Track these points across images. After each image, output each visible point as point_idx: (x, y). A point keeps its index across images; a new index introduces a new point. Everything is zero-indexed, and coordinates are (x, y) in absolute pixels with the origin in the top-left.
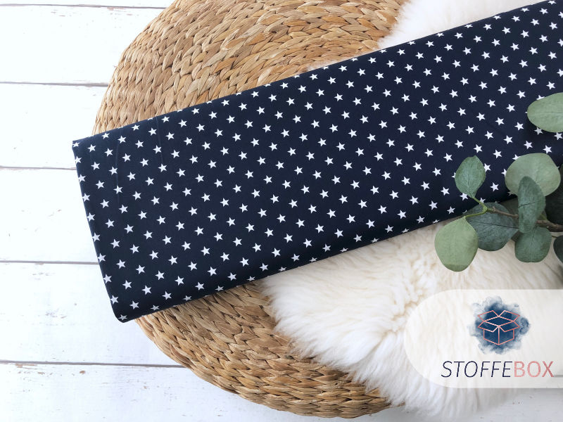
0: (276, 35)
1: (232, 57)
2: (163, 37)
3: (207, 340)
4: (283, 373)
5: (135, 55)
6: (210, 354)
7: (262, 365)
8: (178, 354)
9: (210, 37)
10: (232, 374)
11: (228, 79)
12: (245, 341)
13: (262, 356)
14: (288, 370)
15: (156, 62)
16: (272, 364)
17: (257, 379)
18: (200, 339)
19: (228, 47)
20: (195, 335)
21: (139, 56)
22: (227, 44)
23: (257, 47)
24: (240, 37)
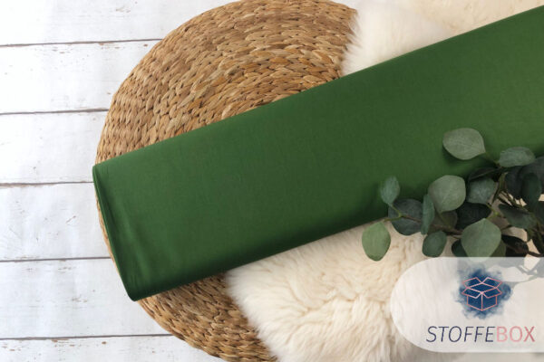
0: (233, 77)
1: (200, 98)
2: (144, 84)
4: (251, 343)
5: (124, 99)
6: (197, 331)
7: (236, 338)
10: (215, 345)
11: (198, 115)
12: (222, 321)
13: (236, 331)
15: (140, 105)
16: (243, 337)
17: (233, 348)
18: (190, 321)
19: (196, 90)
21: (127, 101)
22: (195, 87)
23: (219, 88)
24: (205, 81)
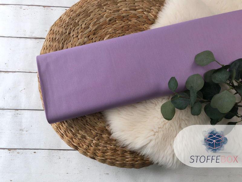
2: (67, 22)
3: (84, 139)
4: (113, 151)
8: (73, 145)
9: (85, 23)
14: (115, 150)
18: (82, 139)
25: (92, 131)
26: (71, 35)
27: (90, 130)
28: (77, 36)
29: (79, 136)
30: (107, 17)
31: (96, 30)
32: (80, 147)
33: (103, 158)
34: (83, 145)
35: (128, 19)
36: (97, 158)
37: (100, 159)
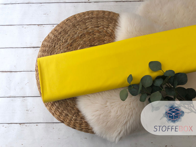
0: (82, 36)
1: (71, 43)
2: (53, 38)
3: (67, 116)
5: (46, 43)
6: (68, 120)
7: (81, 122)
8: (60, 120)
9: (65, 38)
10: (74, 125)
12: (77, 116)
13: (81, 120)
15: (51, 45)
16: (83, 122)
17: (80, 125)
18: (66, 116)
19: (70, 40)
20: (64, 115)
21: (47, 44)
22: (69, 40)
23: (77, 40)
24: (73, 38)
25: (72, 111)
26: (56, 47)
27: (71, 110)
28: (60, 48)
29: (64, 114)
30: (79, 33)
31: (72, 43)
32: (65, 121)
33: (80, 128)
34: (66, 120)
35: (93, 34)
36: (76, 128)
37: (78, 129)
